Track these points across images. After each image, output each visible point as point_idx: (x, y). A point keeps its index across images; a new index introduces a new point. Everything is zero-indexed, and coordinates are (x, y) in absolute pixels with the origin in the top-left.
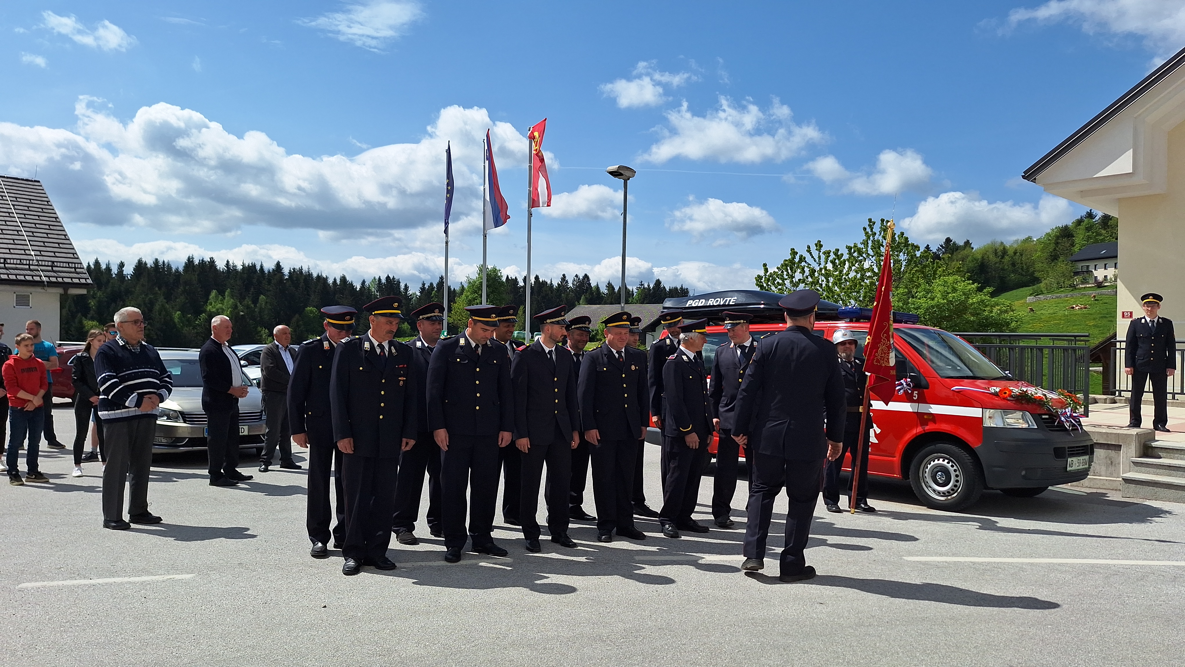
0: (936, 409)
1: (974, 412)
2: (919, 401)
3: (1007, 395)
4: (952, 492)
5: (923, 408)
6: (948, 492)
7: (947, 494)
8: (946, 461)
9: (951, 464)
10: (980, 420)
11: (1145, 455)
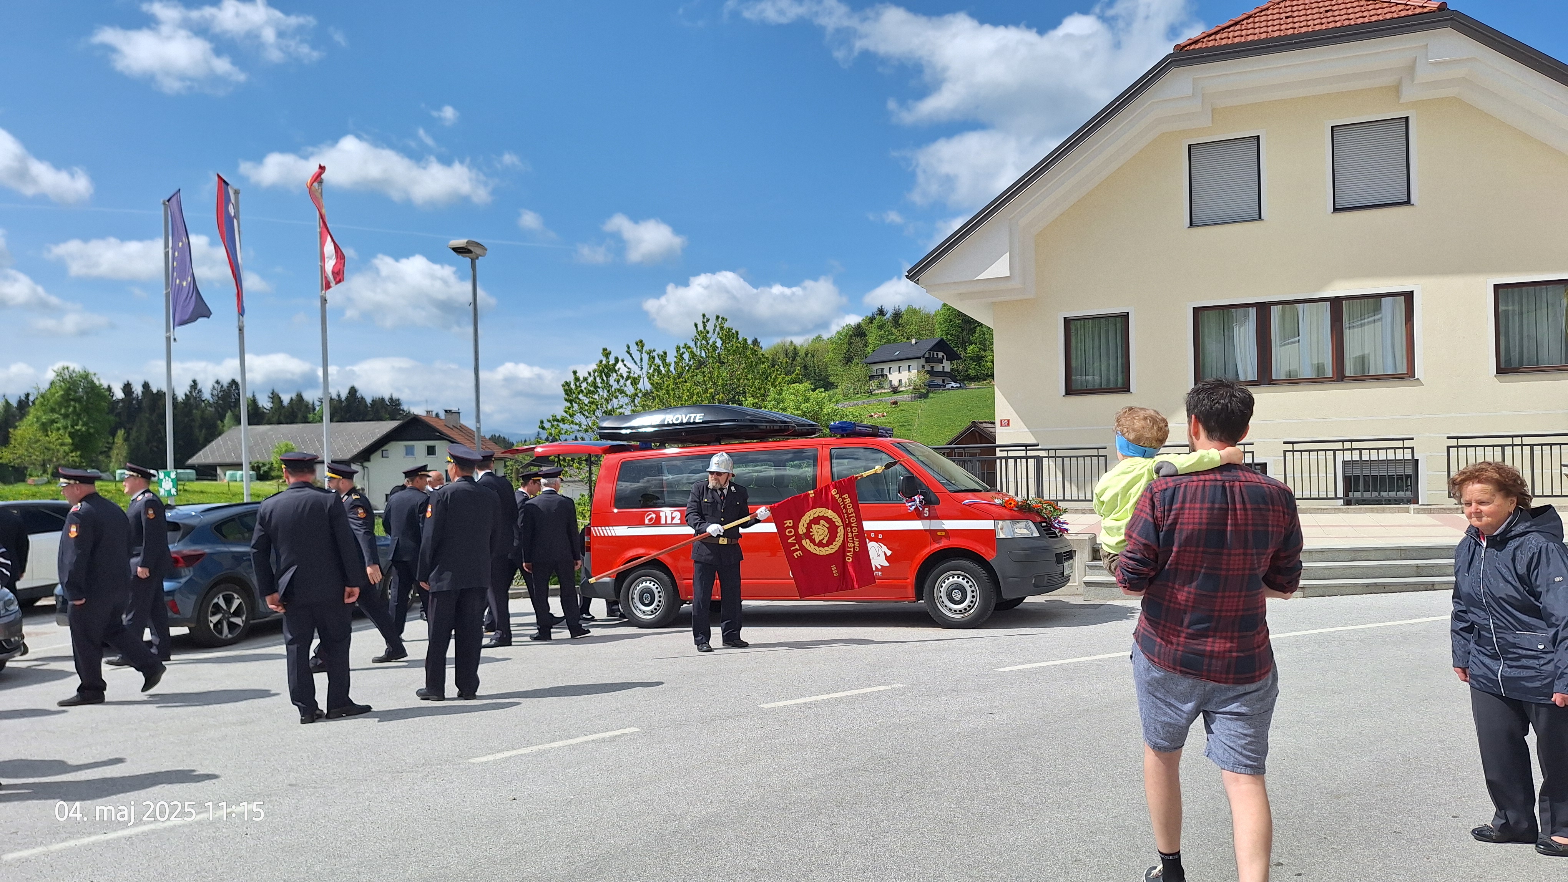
0: (950, 525)
1: (986, 525)
2: (930, 518)
3: (1012, 505)
4: (968, 609)
5: (935, 525)
6: (965, 609)
7: (963, 611)
8: (961, 577)
9: (966, 580)
10: (992, 532)
11: (1095, 558)
